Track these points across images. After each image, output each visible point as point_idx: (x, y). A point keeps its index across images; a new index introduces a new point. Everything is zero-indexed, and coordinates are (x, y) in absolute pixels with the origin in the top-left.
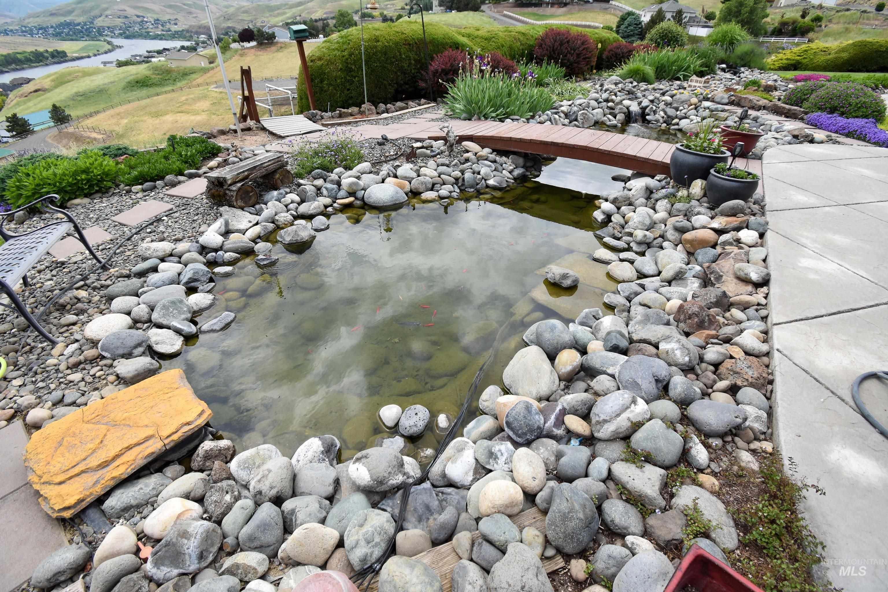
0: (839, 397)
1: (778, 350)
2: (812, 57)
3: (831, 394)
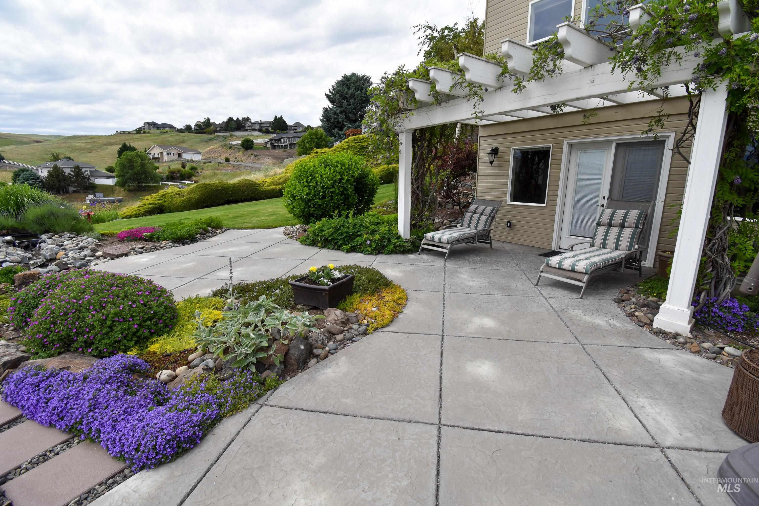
2: (170, 200)
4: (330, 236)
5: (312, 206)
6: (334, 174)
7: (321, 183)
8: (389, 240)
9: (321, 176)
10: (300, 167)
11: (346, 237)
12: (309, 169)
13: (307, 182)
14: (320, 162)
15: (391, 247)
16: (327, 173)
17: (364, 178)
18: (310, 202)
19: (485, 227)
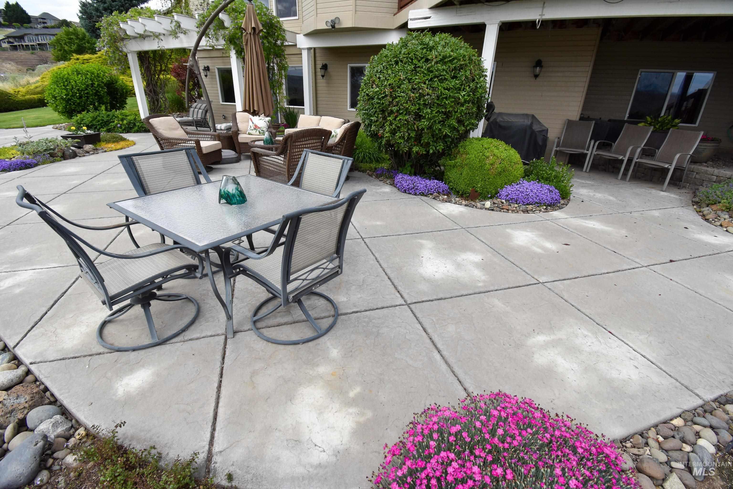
0: (96, 354)
1: (31, 363)
3: (90, 358)
4: (90, 123)
5: (72, 104)
6: (86, 80)
7: (76, 86)
8: (135, 125)
9: (75, 82)
10: (56, 75)
11: (102, 123)
12: (64, 76)
13: (64, 86)
14: (73, 71)
15: (136, 128)
16: (80, 79)
17: (113, 84)
18: (70, 101)
19: (202, 116)
